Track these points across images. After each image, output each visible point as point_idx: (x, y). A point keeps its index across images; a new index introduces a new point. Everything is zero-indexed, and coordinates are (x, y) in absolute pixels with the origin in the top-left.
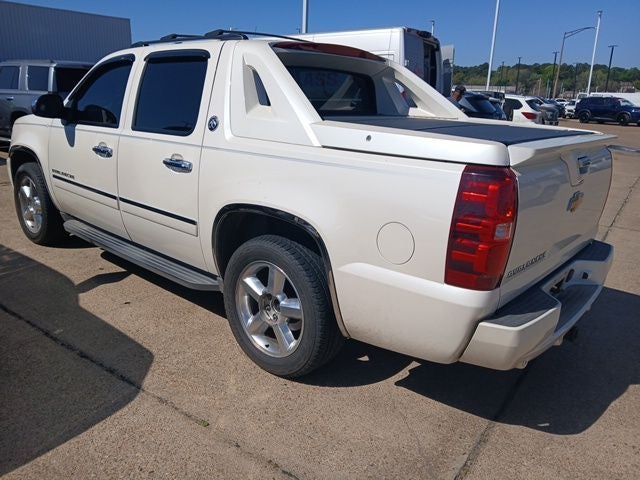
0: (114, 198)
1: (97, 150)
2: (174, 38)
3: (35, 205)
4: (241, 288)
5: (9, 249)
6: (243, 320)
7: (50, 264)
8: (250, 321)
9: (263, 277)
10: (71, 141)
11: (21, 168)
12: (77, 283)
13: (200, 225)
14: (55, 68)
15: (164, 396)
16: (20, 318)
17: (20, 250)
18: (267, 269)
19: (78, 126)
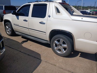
0: (28, 28)
1: (24, 20)
2: (37, 1)
3: (9, 30)
4: (54, 43)
5: (5, 37)
6: (54, 48)
7: (14, 39)
8: (56, 48)
9: (59, 41)
10: (18, 19)
11: (6, 23)
12: (20, 42)
13: (46, 33)
14: (4, 6)
15: (46, 61)
16: (14, 49)
17: (7, 37)
18: (60, 40)
19: (19, 16)
